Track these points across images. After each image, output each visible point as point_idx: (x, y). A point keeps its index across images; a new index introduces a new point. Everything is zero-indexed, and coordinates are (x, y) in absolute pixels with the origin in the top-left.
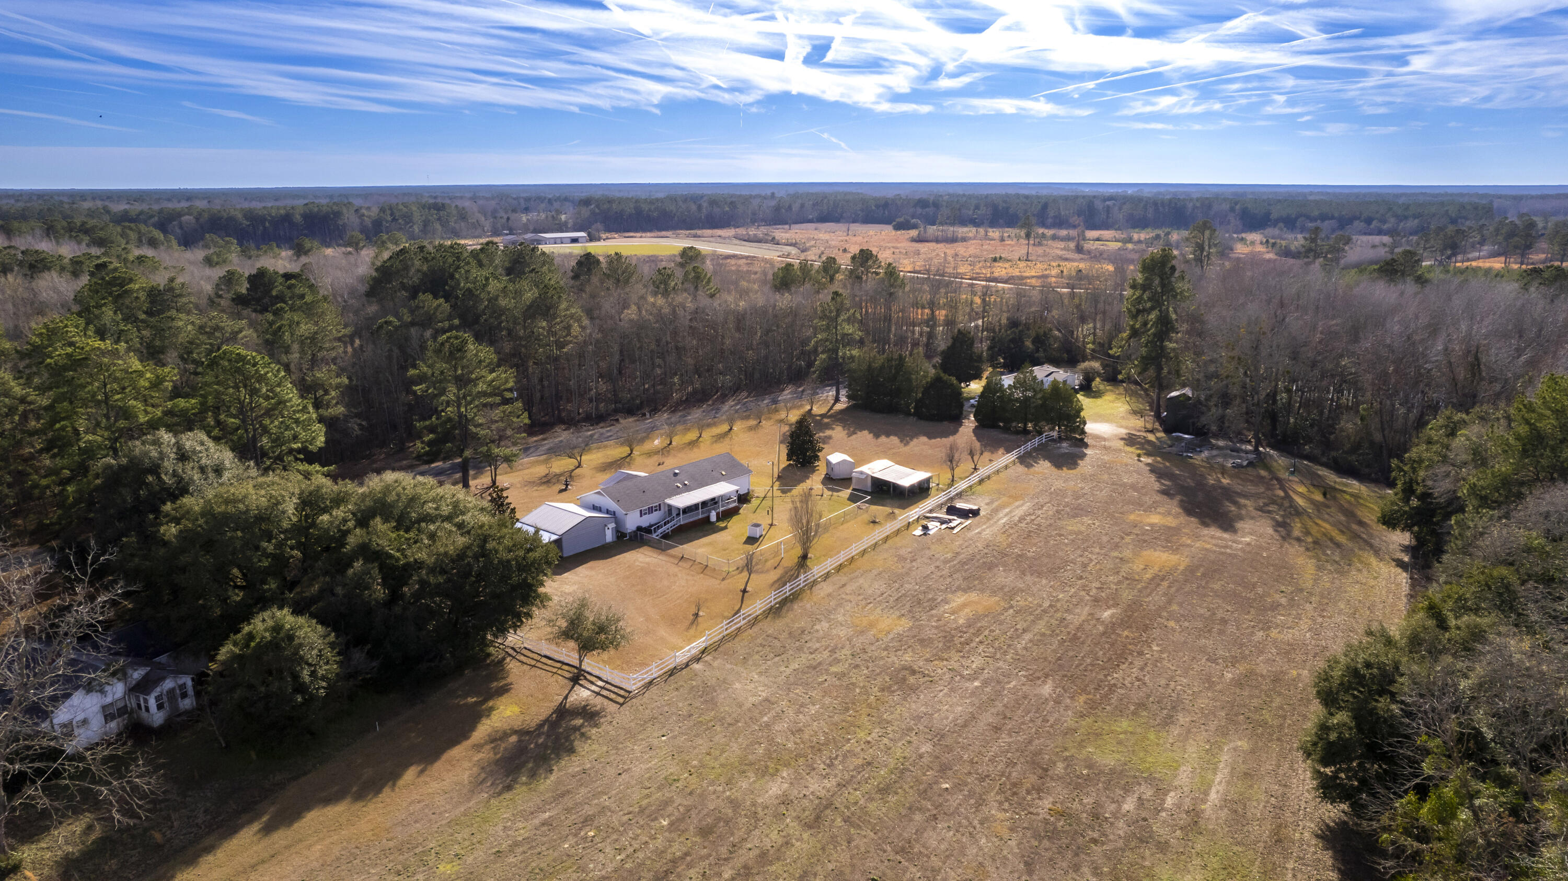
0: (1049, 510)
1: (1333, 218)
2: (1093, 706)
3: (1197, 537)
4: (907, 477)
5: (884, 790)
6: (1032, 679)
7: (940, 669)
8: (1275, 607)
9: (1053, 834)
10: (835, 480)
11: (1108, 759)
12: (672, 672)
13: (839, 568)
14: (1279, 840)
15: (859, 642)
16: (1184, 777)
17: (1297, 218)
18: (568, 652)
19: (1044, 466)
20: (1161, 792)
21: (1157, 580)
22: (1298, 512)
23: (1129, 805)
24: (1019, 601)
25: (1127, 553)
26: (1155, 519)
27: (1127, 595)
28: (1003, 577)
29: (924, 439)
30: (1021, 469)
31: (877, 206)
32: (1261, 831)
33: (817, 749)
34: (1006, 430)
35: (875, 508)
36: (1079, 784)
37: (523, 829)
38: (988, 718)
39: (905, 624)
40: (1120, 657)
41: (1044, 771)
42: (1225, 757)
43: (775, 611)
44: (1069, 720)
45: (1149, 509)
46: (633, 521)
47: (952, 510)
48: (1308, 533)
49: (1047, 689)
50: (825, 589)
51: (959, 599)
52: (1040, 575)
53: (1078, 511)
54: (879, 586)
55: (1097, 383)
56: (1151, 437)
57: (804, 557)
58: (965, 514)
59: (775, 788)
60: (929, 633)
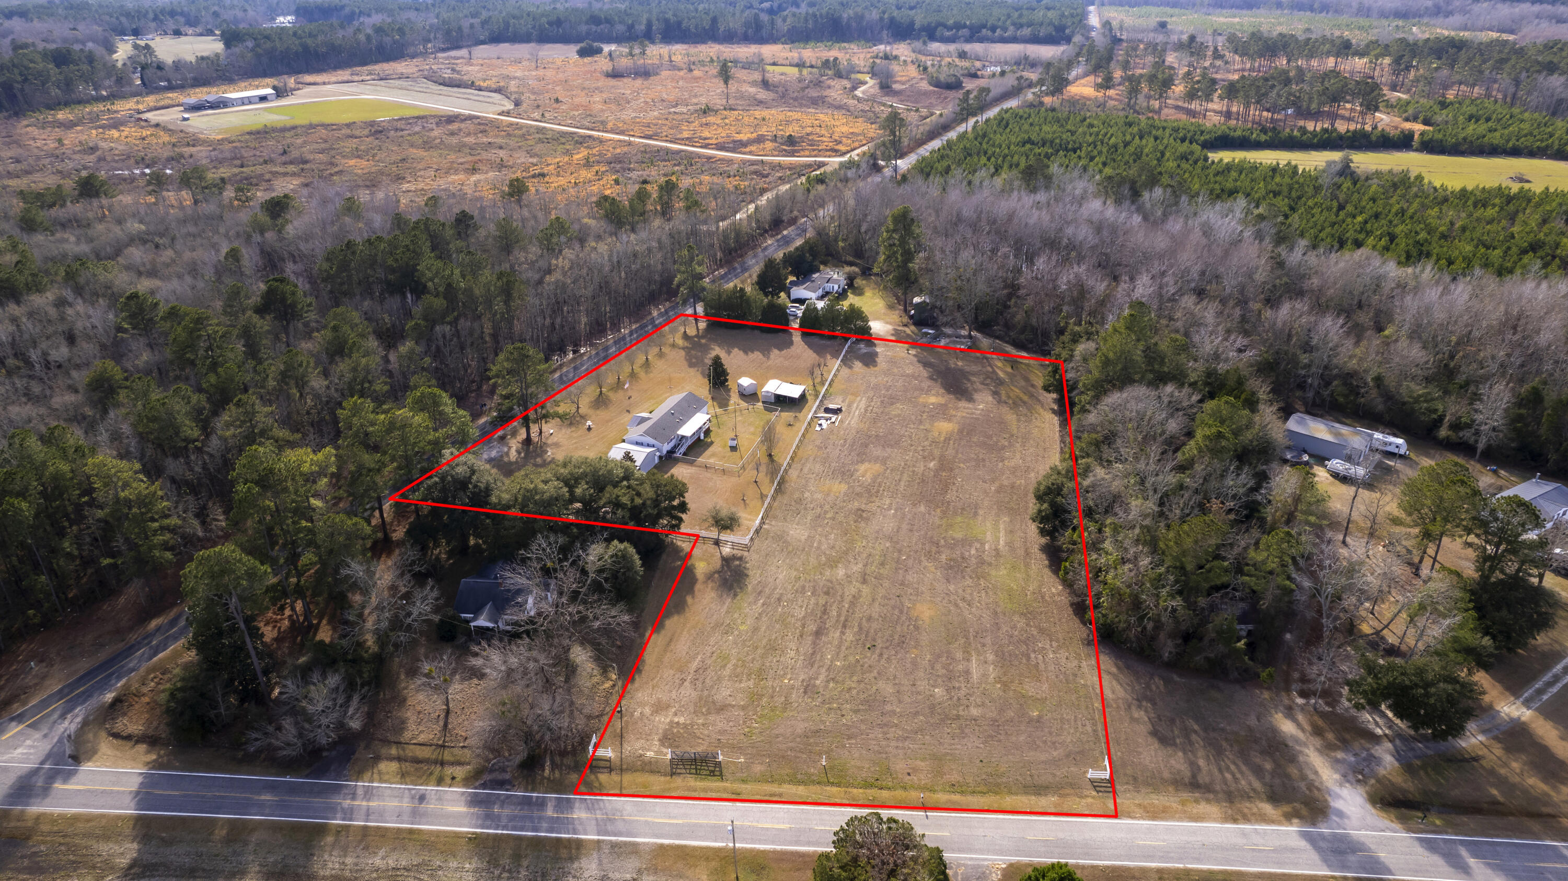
0: (877, 402)
2: (944, 513)
3: (957, 408)
4: (794, 391)
5: (882, 564)
6: (914, 505)
7: (873, 507)
8: (1003, 448)
9: (951, 568)
10: (750, 396)
11: (959, 535)
12: (757, 531)
13: (792, 458)
14: (1027, 553)
15: (829, 499)
16: (989, 536)
18: (713, 534)
19: (858, 365)
20: (983, 544)
21: (947, 439)
22: (1001, 382)
23: (973, 552)
24: (890, 464)
25: (927, 426)
26: (933, 399)
27: (937, 452)
28: (878, 452)
29: (776, 352)
30: (845, 371)
31: (550, 23)
32: (1021, 552)
33: (846, 553)
34: (822, 336)
35: (785, 414)
36: (952, 547)
37: (758, 607)
38: (905, 527)
39: (844, 487)
40: (945, 488)
41: (937, 544)
42: (1002, 526)
43: (779, 490)
44: (938, 522)
45: (928, 392)
46: (666, 447)
47: (827, 410)
48: (1009, 397)
49: (922, 508)
50: (793, 474)
51: (862, 468)
52: (892, 446)
53: (893, 400)
54: (818, 467)
55: (859, 282)
56: (908, 331)
57: (770, 455)
58: (837, 411)
59: (841, 572)
60: (858, 490)
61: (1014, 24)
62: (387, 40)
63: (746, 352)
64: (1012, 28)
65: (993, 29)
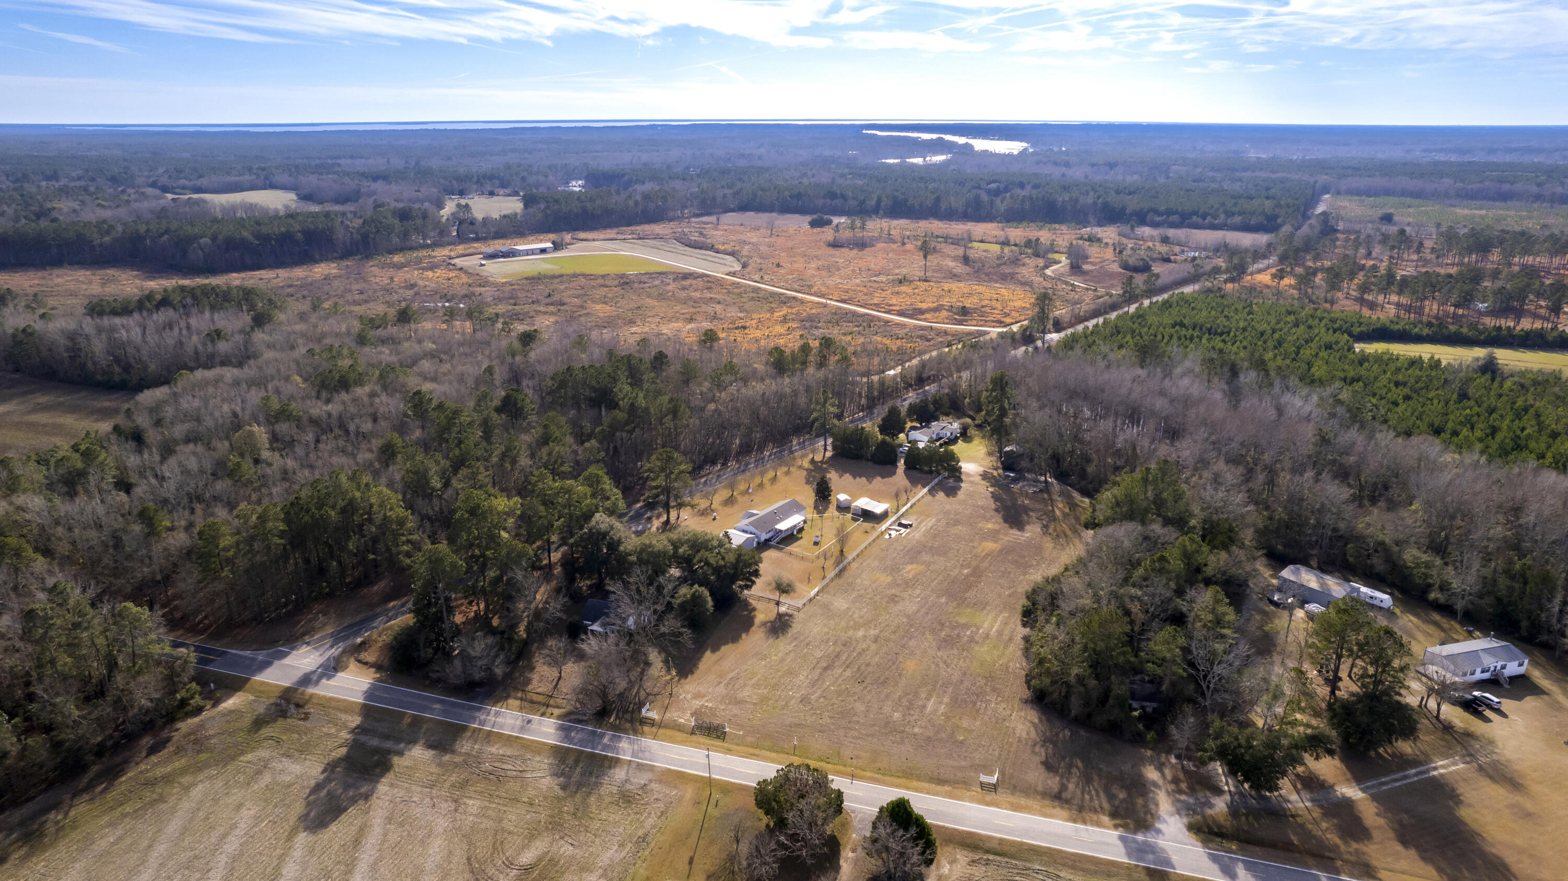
0: (943, 522)
1: (1176, 213)
2: (959, 605)
3: (1006, 534)
4: (878, 508)
5: (894, 632)
6: (938, 597)
7: (905, 595)
8: (1030, 566)
9: (945, 641)
10: (843, 508)
11: (962, 620)
12: (810, 600)
13: (858, 555)
14: (1011, 639)
15: (874, 586)
16: (986, 625)
17: (1148, 212)
18: (775, 596)
19: (941, 495)
20: (978, 629)
21: (987, 555)
22: (1054, 519)
23: (968, 633)
24: (932, 567)
25: (976, 544)
26: (990, 526)
27: (974, 563)
28: (926, 557)
29: (879, 479)
30: (929, 497)
32: (1006, 638)
33: (870, 622)
34: (921, 471)
35: (865, 524)
36: (954, 628)
37: (790, 647)
38: (923, 610)
39: (889, 579)
40: (970, 587)
41: (943, 625)
42: (1000, 619)
43: (839, 574)
44: (951, 609)
45: (988, 520)
46: (764, 537)
47: (900, 525)
48: (1055, 530)
49: (943, 600)
50: (854, 565)
51: (909, 567)
52: (940, 555)
53: (957, 522)
54: (876, 563)
55: (972, 431)
56: (995, 473)
57: (842, 551)
58: (905, 526)
59: (860, 633)
60: (899, 582)
61: (1226, 212)
62: (652, 205)
63: (855, 477)
64: (1223, 216)
65: (1204, 217)
